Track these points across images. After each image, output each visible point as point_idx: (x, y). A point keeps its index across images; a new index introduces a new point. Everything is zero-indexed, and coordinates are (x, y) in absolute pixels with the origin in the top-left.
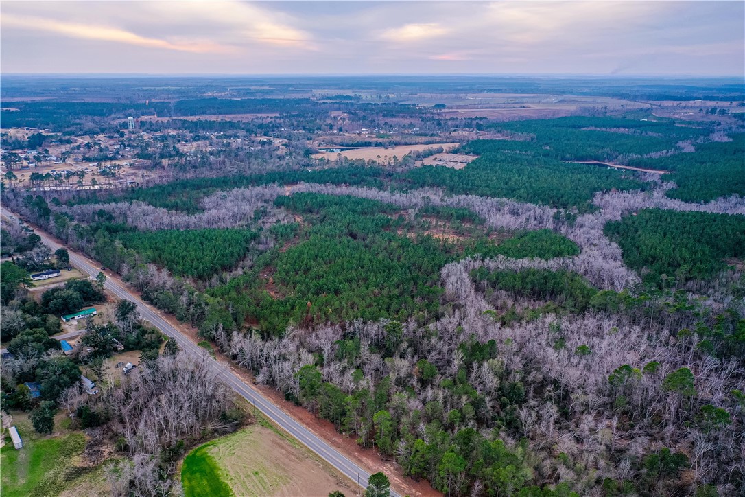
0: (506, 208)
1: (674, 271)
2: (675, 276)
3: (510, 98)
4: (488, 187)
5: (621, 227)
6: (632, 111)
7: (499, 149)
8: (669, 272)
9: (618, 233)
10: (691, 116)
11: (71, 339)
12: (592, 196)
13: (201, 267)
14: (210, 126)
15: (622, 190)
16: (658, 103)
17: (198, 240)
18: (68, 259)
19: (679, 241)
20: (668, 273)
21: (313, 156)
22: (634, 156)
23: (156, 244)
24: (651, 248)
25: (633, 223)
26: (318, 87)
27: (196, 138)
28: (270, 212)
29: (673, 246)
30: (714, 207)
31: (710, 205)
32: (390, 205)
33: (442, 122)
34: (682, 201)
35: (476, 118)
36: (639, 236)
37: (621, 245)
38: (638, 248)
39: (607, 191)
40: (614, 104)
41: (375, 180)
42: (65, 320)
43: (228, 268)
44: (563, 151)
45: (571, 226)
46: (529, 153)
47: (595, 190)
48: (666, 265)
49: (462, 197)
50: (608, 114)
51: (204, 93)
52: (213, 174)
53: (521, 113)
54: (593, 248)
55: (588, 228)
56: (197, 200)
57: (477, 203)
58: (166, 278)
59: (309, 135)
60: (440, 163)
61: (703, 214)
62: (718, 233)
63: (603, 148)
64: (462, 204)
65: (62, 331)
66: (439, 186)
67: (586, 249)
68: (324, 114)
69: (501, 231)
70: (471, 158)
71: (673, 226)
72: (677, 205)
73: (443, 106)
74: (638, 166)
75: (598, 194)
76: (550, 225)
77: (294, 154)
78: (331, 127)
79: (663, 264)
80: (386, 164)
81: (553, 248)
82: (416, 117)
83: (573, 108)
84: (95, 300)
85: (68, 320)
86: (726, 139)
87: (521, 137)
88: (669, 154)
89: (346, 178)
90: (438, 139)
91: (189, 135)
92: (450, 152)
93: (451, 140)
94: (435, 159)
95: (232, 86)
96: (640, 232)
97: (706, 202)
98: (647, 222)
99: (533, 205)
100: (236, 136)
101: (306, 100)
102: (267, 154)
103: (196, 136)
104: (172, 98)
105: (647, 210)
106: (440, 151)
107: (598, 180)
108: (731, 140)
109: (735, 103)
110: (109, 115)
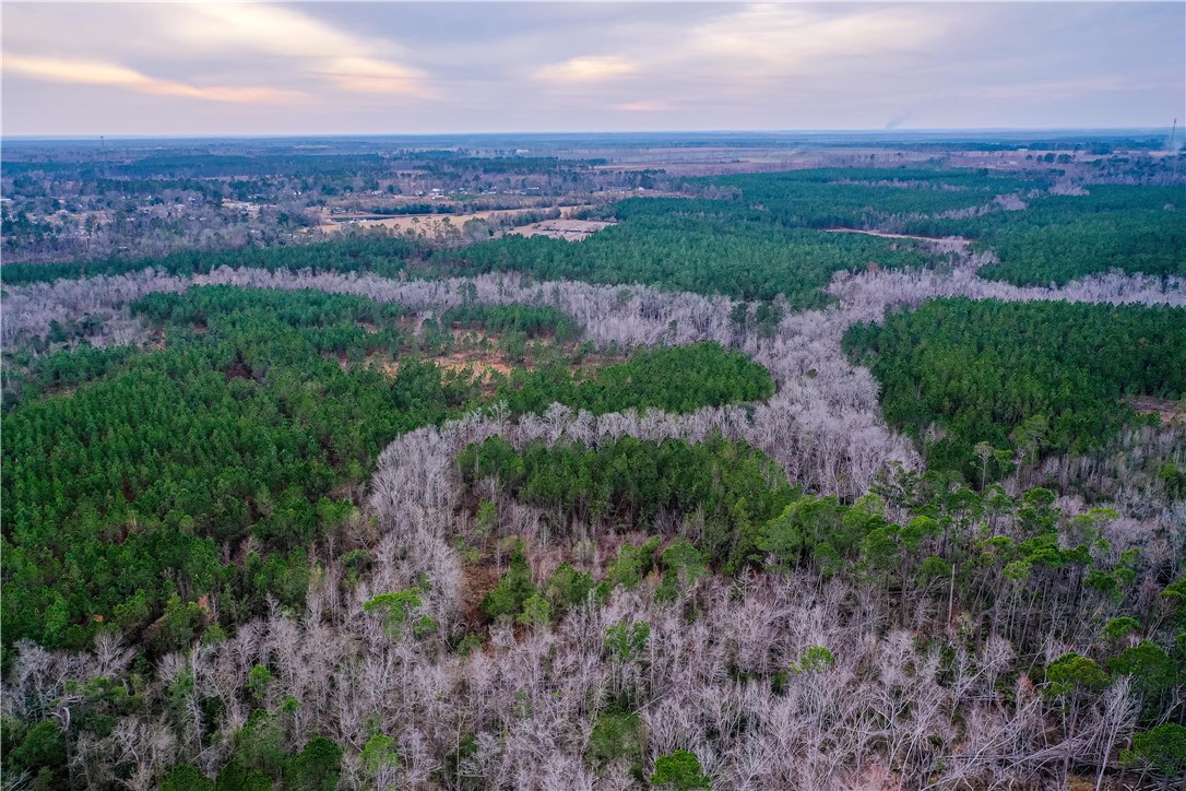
1: (1007, 433)
2: (1011, 445)
5: (882, 335)
8: (995, 435)
9: (876, 349)
12: (829, 279)
15: (890, 267)
19: (1013, 360)
20: (993, 439)
22: (915, 216)
24: (950, 378)
29: (1001, 371)
30: (1078, 292)
31: (1069, 290)
34: (1011, 283)
36: (922, 352)
37: (878, 373)
38: (917, 379)
39: (861, 270)
44: (787, 213)
45: (769, 335)
46: (721, 215)
47: (835, 268)
48: (987, 418)
54: (809, 381)
55: (805, 337)
57: (577, 296)
60: (544, 234)
61: (1059, 306)
62: (1097, 341)
63: (860, 206)
67: (791, 385)
69: (610, 351)
71: (995, 329)
72: (1002, 291)
73: (603, 162)
74: (924, 232)
75: (841, 274)
76: (722, 335)
78: (375, 187)
79: (980, 416)
81: (709, 383)
87: (716, 193)
88: (980, 214)
92: (573, 217)
96: (924, 343)
97: (1060, 286)
98: (939, 324)
105: (941, 301)
107: (844, 253)
108: (1087, 193)
109: (1081, 152)
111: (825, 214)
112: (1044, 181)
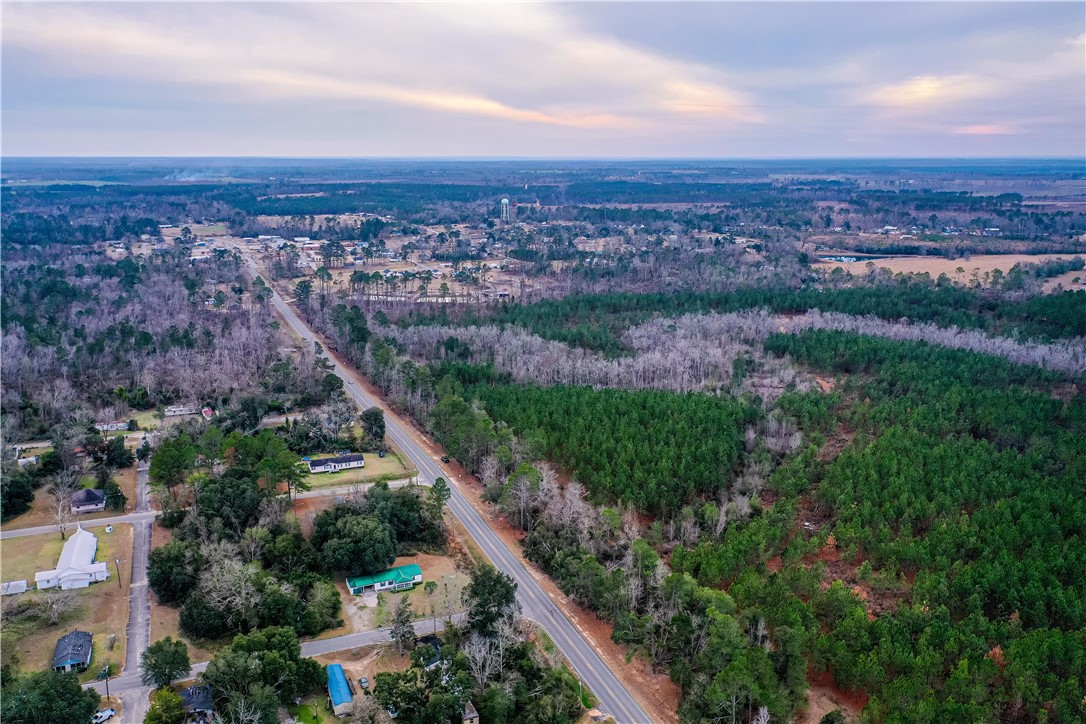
11: (357, 655)
13: (652, 484)
14: (625, 216)
17: (635, 415)
18: (383, 432)
21: (813, 266)
23: (551, 414)
27: (605, 232)
28: (761, 365)
42: (351, 590)
43: (712, 492)
52: (639, 288)
56: (617, 331)
58: (580, 506)
65: (340, 624)
77: (781, 260)
84: (423, 540)
85: (358, 592)
91: (590, 228)
94: (1076, 280)
100: (667, 231)
103: (603, 229)
110: (474, 200)
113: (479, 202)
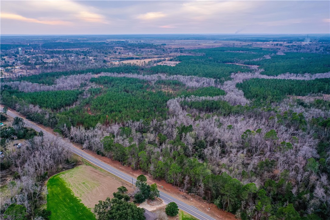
0: (194, 79)
3: (193, 41)
4: (186, 72)
5: (243, 85)
6: (244, 45)
7: (190, 59)
9: (242, 87)
10: (269, 47)
12: (230, 75)
13: (55, 105)
14: (59, 52)
15: (242, 72)
16: (255, 42)
21: (107, 63)
22: (246, 60)
24: (256, 92)
25: (248, 83)
26: (109, 38)
27: (52, 57)
30: (280, 77)
31: (278, 77)
32: (143, 80)
33: (165, 50)
34: (267, 75)
35: (180, 48)
37: (243, 91)
38: (250, 92)
39: (237, 73)
40: (237, 43)
41: (136, 71)
43: (68, 105)
44: (217, 59)
45: (222, 85)
46: (203, 60)
47: (231, 72)
49: (175, 76)
50: (235, 46)
51: (56, 41)
52: (61, 71)
53: (199, 46)
54: (232, 92)
55: (229, 85)
57: (181, 78)
58: (38, 109)
59: (105, 55)
60: (165, 64)
61: (276, 80)
62: (282, 86)
63: (233, 58)
64: (175, 79)
66: (164, 72)
67: (229, 92)
68: (112, 47)
69: (193, 88)
70: (178, 63)
71: (264, 84)
72: (265, 77)
73: (165, 45)
75: (233, 74)
76: (213, 85)
77: (98, 62)
78: (115, 52)
79: (261, 97)
80: (141, 65)
81: (215, 93)
82: (153, 48)
83: (220, 44)
84: (3, 120)
86: (283, 54)
87: (199, 54)
88: (261, 60)
89: (123, 71)
90: (163, 56)
91: (48, 56)
92: (168, 60)
93: (169, 56)
94: (162, 63)
95: (69, 38)
96: (251, 86)
97: (276, 76)
99: (205, 78)
100: (71, 56)
101: (104, 43)
102: (86, 62)
103: (52, 56)
104: (41, 43)
105: (253, 79)
106: (165, 60)
107: (232, 69)
108: (285, 54)
109: (285, 42)
110: (10, 49)
111: (226, 60)
112: (275, 51)
113: (11, 50)
